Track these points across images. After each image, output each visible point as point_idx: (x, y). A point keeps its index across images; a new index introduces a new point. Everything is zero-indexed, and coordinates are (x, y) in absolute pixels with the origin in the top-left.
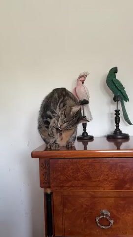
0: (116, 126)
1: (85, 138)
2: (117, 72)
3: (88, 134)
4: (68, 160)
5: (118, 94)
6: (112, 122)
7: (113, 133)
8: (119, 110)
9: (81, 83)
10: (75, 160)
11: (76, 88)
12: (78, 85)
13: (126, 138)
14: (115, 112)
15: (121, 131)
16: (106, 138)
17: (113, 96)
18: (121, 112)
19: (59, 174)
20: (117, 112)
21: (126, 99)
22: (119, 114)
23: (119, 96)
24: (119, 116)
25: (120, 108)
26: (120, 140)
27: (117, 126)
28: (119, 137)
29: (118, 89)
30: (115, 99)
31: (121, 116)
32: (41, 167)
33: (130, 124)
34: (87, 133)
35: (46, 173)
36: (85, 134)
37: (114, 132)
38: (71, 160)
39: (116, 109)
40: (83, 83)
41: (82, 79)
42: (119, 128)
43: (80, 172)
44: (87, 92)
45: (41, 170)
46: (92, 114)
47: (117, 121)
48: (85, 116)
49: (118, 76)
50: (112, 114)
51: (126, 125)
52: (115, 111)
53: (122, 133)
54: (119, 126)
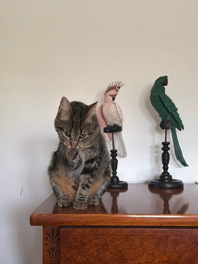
0: (164, 168)
1: (115, 186)
2: (166, 85)
3: (120, 180)
4: (90, 229)
5: (168, 119)
6: (157, 160)
7: (159, 178)
8: (169, 143)
9: (111, 98)
10: (101, 231)
11: (102, 106)
12: (105, 101)
13: (178, 187)
14: (162, 146)
15: (171, 176)
16: (147, 186)
17: (160, 120)
18: (171, 146)
19: (75, 252)
20: (166, 145)
21: (180, 127)
22: (169, 149)
23: (169, 121)
24: (169, 151)
25: (170, 139)
26: (169, 192)
27: (166, 168)
28: (168, 186)
29: (167, 109)
30: (163, 126)
31: (172, 152)
32: (45, 239)
33: (185, 164)
34: (117, 178)
35: (52, 249)
36: (115, 180)
37: (161, 176)
38: (95, 230)
39: (164, 141)
40: (114, 99)
41: (113, 92)
42: (168, 171)
43: (108, 250)
44: (119, 113)
45: (45, 244)
46: (126, 147)
47: (165, 160)
48: (116, 151)
49: (169, 91)
50: (157, 147)
51: (179, 167)
52: (163, 143)
53: (172, 180)
54: (168, 168)
